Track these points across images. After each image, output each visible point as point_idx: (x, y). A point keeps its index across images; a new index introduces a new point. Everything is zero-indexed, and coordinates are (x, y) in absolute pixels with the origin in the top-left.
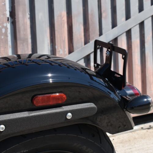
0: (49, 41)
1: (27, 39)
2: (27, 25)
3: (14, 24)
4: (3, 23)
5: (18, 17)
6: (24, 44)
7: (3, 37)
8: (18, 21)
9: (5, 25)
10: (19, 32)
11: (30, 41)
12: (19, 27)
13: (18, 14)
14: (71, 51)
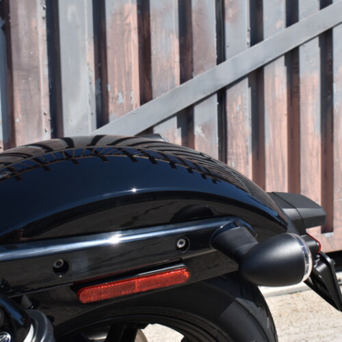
0: (93, 74)
1: (37, 67)
2: (37, 33)
3: (6, 31)
6: (30, 79)
12: (18, 40)
13: (17, 9)
14: (145, 97)
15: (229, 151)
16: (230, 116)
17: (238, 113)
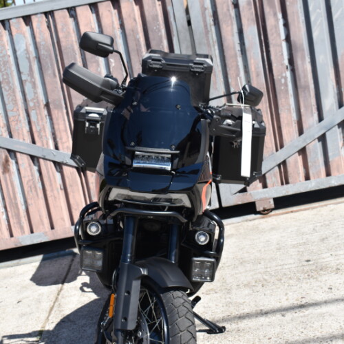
0: (334, 84)
1: (309, 86)
2: (307, 70)
3: (293, 71)
4: (282, 73)
5: (297, 65)
6: (306, 91)
7: (283, 88)
8: (298, 69)
9: (284, 75)
10: (300, 80)
11: (312, 86)
12: (299, 75)
13: (297, 62)
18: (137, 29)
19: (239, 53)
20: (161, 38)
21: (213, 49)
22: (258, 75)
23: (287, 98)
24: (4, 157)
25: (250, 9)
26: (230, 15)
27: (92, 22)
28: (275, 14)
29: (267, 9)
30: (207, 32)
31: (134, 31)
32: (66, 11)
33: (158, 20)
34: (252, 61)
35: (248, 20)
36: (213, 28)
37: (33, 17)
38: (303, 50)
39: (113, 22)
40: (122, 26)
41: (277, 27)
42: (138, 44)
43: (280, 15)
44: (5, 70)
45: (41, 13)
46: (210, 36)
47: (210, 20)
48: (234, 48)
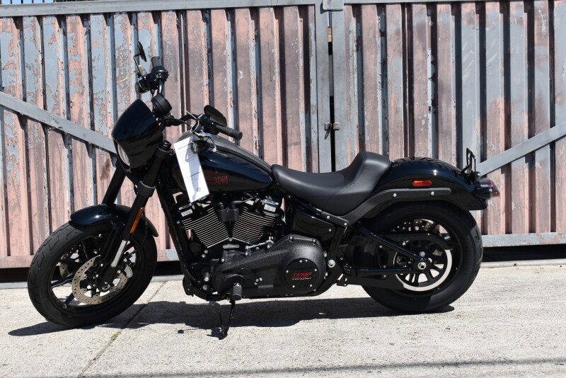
0: (479, 134)
1: (451, 132)
2: (451, 115)
3: (436, 114)
4: (423, 114)
5: (441, 107)
7: (422, 130)
8: (441, 111)
9: (425, 116)
10: (442, 124)
11: (454, 133)
12: (442, 119)
13: (441, 103)
14: (507, 147)
15: (557, 176)
16: (558, 157)
17: (562, 155)
18: (273, 42)
19: (379, 86)
20: (297, 55)
21: (352, 76)
22: (397, 112)
23: (425, 142)
24: (105, 161)
25: (398, 39)
26: (376, 43)
27: (226, 27)
28: (424, 49)
29: (416, 42)
30: (348, 57)
31: (270, 45)
32: (200, 12)
33: (297, 37)
34: (393, 96)
35: (394, 50)
36: (355, 54)
37: (163, 14)
38: (450, 92)
39: (248, 31)
40: (258, 38)
41: (424, 63)
42: (272, 59)
43: (429, 52)
44: (123, 65)
45: (173, 11)
46: (351, 61)
47: (353, 45)
48: (375, 79)
